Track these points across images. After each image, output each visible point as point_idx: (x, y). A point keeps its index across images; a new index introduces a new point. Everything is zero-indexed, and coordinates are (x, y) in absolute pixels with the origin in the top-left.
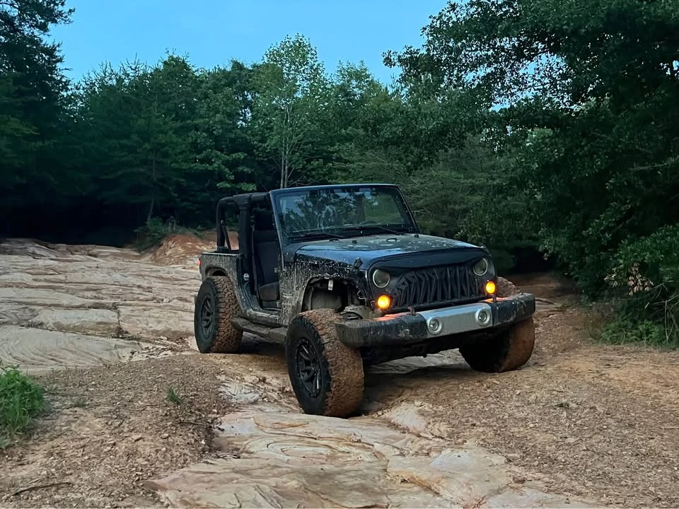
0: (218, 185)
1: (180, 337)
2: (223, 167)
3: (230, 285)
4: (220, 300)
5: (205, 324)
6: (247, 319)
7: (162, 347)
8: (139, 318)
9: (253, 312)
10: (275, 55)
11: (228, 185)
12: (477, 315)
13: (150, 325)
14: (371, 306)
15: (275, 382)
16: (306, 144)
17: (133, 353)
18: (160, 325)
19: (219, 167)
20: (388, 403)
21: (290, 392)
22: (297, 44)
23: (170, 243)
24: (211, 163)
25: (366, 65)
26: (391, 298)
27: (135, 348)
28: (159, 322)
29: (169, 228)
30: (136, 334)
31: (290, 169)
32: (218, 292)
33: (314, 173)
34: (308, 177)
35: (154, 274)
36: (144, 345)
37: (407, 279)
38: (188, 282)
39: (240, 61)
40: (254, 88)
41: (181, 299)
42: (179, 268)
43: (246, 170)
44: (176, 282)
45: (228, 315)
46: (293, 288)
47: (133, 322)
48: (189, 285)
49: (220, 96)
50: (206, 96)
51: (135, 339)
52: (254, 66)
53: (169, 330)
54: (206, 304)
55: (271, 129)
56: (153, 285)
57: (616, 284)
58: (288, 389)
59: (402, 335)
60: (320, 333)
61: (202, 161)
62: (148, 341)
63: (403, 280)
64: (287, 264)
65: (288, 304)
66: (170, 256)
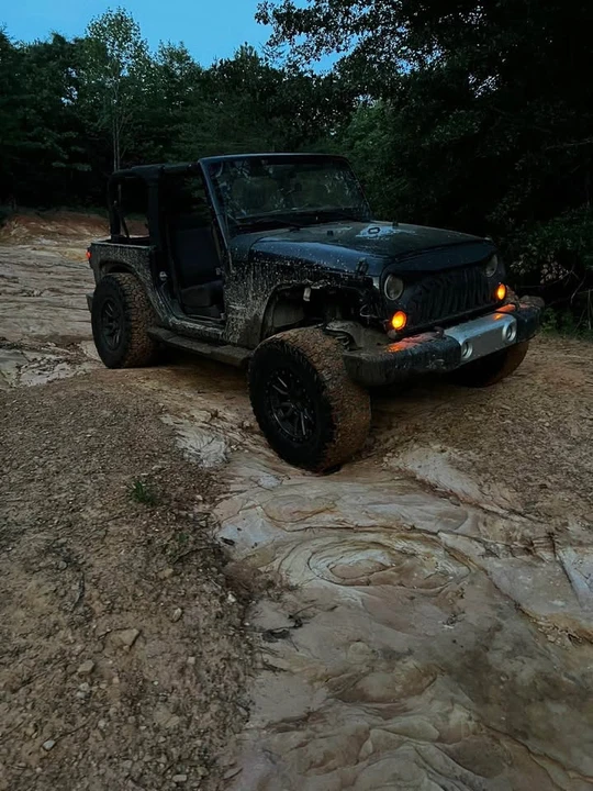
0: (54, 164)
1: (71, 342)
2: (56, 145)
3: (139, 285)
4: (130, 305)
5: (107, 332)
6: (170, 329)
7: (54, 357)
8: (18, 320)
9: (178, 322)
10: (97, 29)
11: (63, 165)
12: (505, 330)
13: (32, 328)
14: (381, 327)
15: (229, 415)
16: (136, 125)
17: (19, 367)
18: (44, 329)
19: (52, 146)
20: (377, 437)
21: (251, 427)
22: (119, 18)
23: (14, 223)
24: (44, 142)
25: (186, 47)
26: (407, 314)
27: (20, 360)
28: (42, 324)
29: (10, 208)
30: (16, 340)
31: (122, 150)
32: (125, 295)
33: (145, 155)
34: (141, 158)
35: (15, 261)
36: (31, 355)
37: (424, 287)
38: (54, 269)
39: (61, 34)
40: (79, 64)
41: (52, 290)
42: (28, 249)
43: (79, 149)
44: (41, 269)
45: (142, 324)
46: (247, 296)
47: (10, 326)
48: (56, 273)
49: (44, 71)
50: (30, 71)
51: (16, 347)
52: (76, 40)
53: (56, 334)
54: (107, 308)
55: (101, 107)
56: (17, 274)
57: (523, 271)
58: (247, 424)
59: (432, 366)
60: (318, 366)
61: (34, 139)
62: (32, 349)
63: (419, 289)
64: (237, 263)
65: (239, 316)
66: (15, 236)
